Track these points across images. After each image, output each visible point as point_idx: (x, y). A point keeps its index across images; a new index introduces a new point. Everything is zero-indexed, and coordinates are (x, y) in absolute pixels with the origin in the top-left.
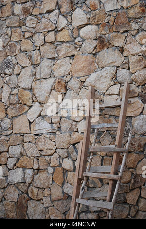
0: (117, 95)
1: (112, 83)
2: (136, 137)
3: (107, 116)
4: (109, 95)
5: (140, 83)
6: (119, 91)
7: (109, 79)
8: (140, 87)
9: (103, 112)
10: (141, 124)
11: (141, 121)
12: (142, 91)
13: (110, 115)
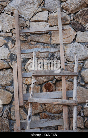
0: (46, 21)
1: (40, 9)
2: (68, 64)
3: (33, 43)
4: (36, 21)
5: (72, 11)
6: (48, 18)
7: (36, 6)
8: (72, 15)
9: (29, 38)
10: (74, 51)
11: (74, 49)
12: (74, 19)
13: (37, 42)
